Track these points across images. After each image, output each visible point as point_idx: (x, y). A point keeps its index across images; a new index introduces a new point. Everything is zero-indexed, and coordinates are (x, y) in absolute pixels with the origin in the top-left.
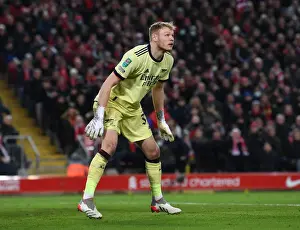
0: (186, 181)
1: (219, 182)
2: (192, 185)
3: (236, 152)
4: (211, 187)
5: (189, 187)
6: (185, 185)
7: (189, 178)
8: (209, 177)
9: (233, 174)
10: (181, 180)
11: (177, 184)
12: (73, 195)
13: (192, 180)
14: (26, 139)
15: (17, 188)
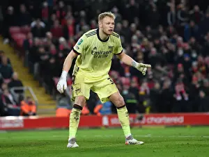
0: (144, 119)
1: (168, 120)
2: (148, 122)
3: (179, 98)
4: (163, 124)
5: (146, 124)
6: (143, 122)
7: (147, 117)
8: (161, 117)
9: (179, 114)
10: (141, 119)
11: (137, 122)
12: (62, 130)
13: (148, 119)
14: (28, 90)
15: (22, 125)
